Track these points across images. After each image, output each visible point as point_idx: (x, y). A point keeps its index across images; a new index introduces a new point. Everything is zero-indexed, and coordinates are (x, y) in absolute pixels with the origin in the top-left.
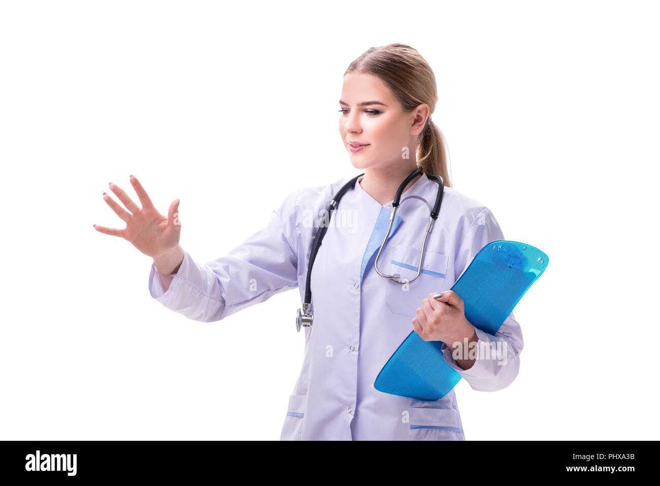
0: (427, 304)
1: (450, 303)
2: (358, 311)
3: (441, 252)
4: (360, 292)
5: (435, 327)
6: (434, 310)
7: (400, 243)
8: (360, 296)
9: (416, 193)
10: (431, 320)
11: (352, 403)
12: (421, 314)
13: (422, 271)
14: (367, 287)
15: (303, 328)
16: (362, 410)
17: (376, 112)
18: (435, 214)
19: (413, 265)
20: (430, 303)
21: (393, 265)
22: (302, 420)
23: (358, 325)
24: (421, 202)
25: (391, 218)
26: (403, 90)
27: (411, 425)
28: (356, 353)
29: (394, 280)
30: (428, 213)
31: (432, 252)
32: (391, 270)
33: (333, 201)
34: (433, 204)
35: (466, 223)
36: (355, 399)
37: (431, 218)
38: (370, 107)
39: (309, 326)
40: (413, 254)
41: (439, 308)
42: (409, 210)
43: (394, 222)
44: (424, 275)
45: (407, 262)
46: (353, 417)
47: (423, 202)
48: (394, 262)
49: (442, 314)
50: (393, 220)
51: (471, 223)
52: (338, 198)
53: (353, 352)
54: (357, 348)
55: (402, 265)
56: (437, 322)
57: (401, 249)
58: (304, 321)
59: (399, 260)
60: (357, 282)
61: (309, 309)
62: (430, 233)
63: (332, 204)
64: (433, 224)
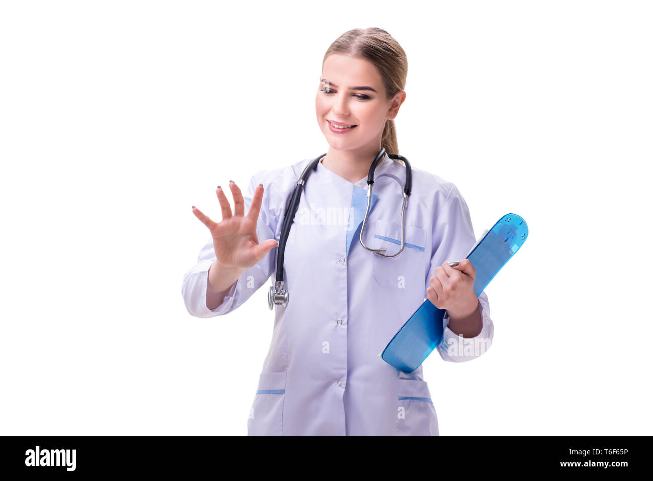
0: (442, 272)
1: (465, 272)
2: (345, 285)
3: (419, 225)
4: (346, 266)
5: (452, 293)
6: (449, 277)
7: (380, 218)
8: (346, 271)
9: (384, 171)
10: (447, 287)
11: (342, 376)
12: (437, 282)
13: (405, 244)
14: (353, 261)
15: (274, 306)
16: (354, 383)
17: (365, 98)
18: (408, 191)
19: (396, 238)
20: (445, 271)
21: (377, 239)
22: (283, 396)
23: (346, 298)
24: (392, 179)
25: (369, 195)
26: (391, 77)
27: (399, 397)
28: (345, 327)
29: (379, 254)
30: (400, 190)
31: (412, 226)
32: (375, 243)
33: (302, 180)
34: (404, 181)
35: (441, 198)
36: (345, 372)
37: (405, 194)
38: (360, 92)
39: (281, 304)
40: (394, 228)
41: (455, 276)
42: (382, 187)
43: (372, 199)
44: (407, 249)
45: (390, 235)
46: (344, 390)
47: (393, 179)
48: (376, 236)
49: (460, 280)
50: (370, 197)
51: (446, 198)
52: (306, 177)
53: (342, 326)
54: (345, 321)
55: (386, 239)
56: (454, 288)
57: (381, 225)
58: (278, 298)
59: (382, 234)
60: (342, 256)
61: (281, 287)
62: (406, 209)
63: (300, 183)
64: (406, 200)
